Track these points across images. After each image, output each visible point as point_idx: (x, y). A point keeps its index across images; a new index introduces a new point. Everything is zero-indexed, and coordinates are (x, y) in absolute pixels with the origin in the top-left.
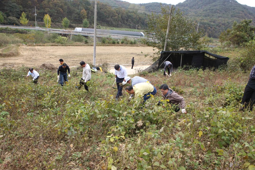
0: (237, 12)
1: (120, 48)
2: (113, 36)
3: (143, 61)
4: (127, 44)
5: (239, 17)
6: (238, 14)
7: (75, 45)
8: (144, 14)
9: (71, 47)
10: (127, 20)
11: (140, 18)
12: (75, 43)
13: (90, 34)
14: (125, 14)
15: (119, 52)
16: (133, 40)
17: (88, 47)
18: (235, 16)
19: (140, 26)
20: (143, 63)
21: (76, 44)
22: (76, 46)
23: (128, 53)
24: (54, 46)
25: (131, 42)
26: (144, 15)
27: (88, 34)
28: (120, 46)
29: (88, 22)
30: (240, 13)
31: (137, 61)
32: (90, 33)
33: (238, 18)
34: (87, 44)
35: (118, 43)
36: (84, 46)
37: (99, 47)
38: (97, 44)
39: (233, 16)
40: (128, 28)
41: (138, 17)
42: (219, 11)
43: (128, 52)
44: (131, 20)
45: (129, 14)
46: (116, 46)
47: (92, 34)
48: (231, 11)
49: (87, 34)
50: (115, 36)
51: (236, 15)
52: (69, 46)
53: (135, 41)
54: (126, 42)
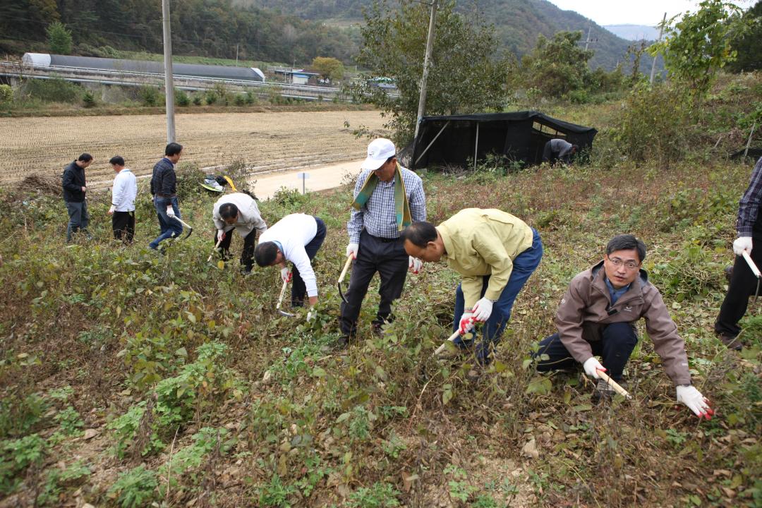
0: (510, 11)
1: (208, 118)
3: (299, 154)
4: (227, 105)
5: (514, 26)
6: (512, 17)
7: (48, 114)
8: (251, 12)
9: (34, 119)
10: (201, 31)
11: (241, 24)
12: (49, 106)
13: (85, 77)
14: (194, 9)
15: (213, 132)
16: (243, 93)
17: (99, 117)
18: (506, 23)
19: (243, 49)
20: (301, 161)
21: (51, 110)
22: (54, 115)
23: (241, 132)
25: (239, 97)
26: (254, 15)
27: (81, 76)
28: (206, 111)
29: (68, 35)
30: (516, 15)
31: (281, 156)
32: (88, 74)
33: (512, 29)
34: (94, 109)
35: (197, 102)
36: (84, 114)
37: (138, 116)
38: (129, 109)
39: (501, 21)
40: (206, 57)
41: (234, 20)
42: (463, 7)
43: (238, 129)
44: (212, 29)
45: (206, 10)
46: (194, 113)
47: (91, 77)
48: (493, 8)
49: (74, 76)
51: (507, 19)
52: (29, 115)
53: (250, 95)
54: (224, 98)
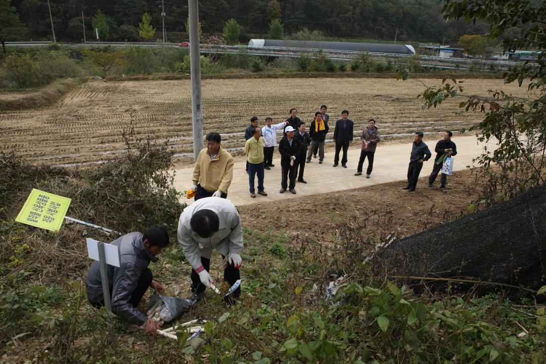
1: (347, 81)
2: (336, 56)
4: (368, 71)
7: (224, 77)
8: (415, 5)
9: (213, 81)
10: (375, 20)
11: (406, 14)
12: (228, 71)
13: (279, 53)
14: (371, 5)
15: (341, 93)
16: (384, 62)
17: (260, 79)
19: (405, 33)
21: (228, 74)
22: (229, 77)
23: (365, 95)
24: (172, 79)
25: (379, 65)
26: (417, 6)
28: (349, 76)
29: (281, 27)
31: (390, 120)
34: (259, 73)
35: (342, 69)
36: (250, 77)
37: (290, 79)
38: (285, 73)
40: (376, 39)
41: (401, 11)
43: (368, 91)
44: (383, 19)
45: (381, 5)
46: (338, 77)
50: (340, 56)
52: (211, 78)
53: (389, 63)
54: (366, 66)
